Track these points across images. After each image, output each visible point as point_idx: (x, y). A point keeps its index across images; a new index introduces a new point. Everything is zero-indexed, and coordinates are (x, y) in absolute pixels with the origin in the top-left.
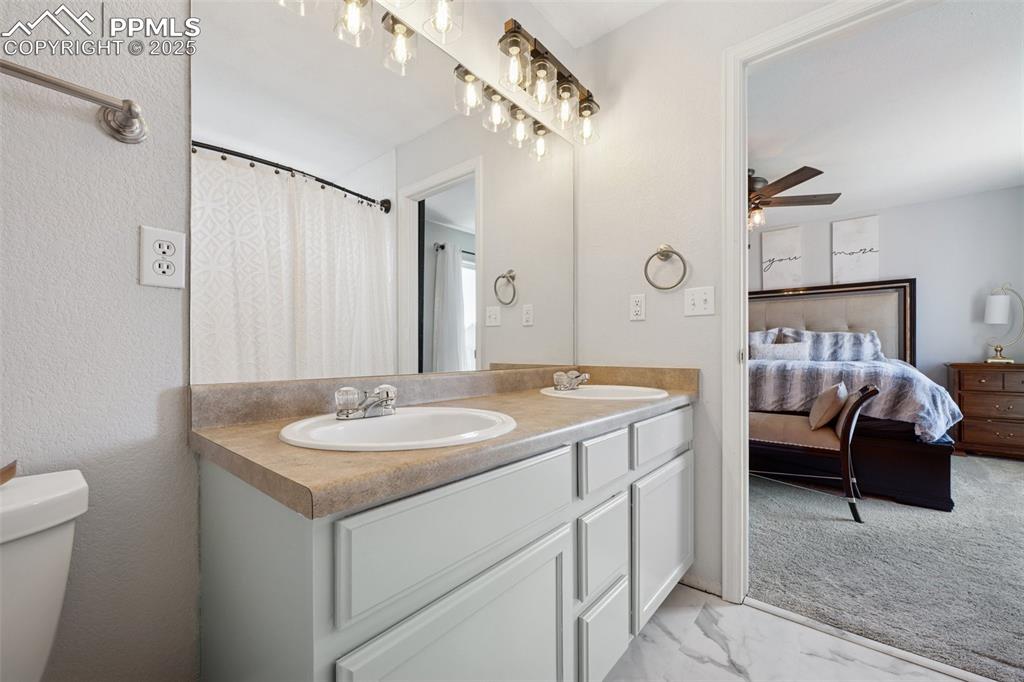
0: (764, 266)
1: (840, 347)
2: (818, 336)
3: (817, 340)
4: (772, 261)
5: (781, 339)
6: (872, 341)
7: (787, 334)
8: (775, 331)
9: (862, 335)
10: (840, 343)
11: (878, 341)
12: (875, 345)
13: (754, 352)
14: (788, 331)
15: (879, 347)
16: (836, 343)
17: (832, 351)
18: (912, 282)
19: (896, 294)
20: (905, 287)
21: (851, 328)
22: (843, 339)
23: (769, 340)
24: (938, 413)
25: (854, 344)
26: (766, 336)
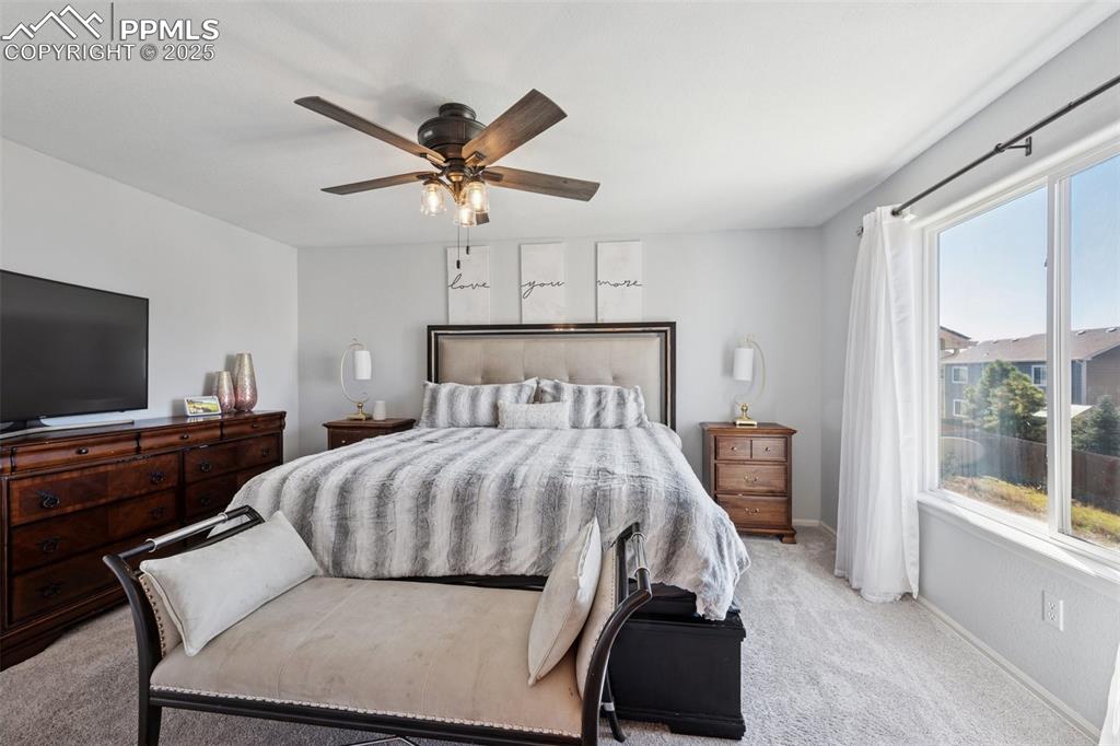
0: (524, 290)
1: (603, 409)
2: (580, 391)
3: (579, 397)
4: (532, 285)
5: (538, 397)
6: (636, 400)
7: (546, 388)
8: (532, 383)
9: (626, 391)
10: (604, 402)
11: (641, 400)
12: (639, 405)
13: (503, 417)
14: (547, 385)
15: (643, 407)
16: (599, 403)
17: (594, 414)
18: (672, 325)
19: (658, 339)
20: (666, 332)
21: (616, 380)
22: (606, 397)
23: (524, 397)
24: (725, 569)
25: (619, 404)
26: (520, 391)
